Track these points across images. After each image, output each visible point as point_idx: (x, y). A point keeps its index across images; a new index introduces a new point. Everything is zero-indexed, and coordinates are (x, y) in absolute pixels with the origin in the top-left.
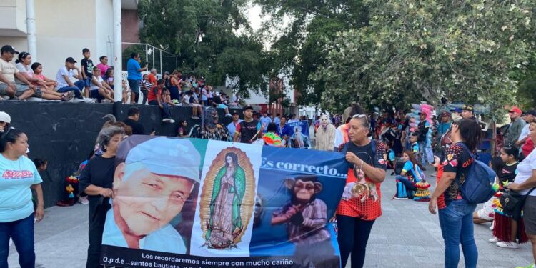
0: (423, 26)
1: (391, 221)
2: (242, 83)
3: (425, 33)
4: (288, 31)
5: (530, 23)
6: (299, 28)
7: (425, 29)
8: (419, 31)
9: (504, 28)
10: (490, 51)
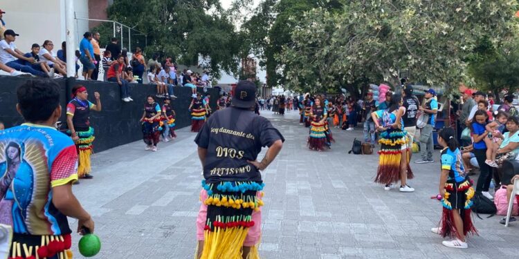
0: (381, 7)
1: (339, 198)
2: (213, 63)
3: (383, 15)
4: (258, 12)
5: (481, 6)
6: (269, 8)
7: (383, 11)
8: (377, 12)
9: (458, 10)
10: (445, 33)
